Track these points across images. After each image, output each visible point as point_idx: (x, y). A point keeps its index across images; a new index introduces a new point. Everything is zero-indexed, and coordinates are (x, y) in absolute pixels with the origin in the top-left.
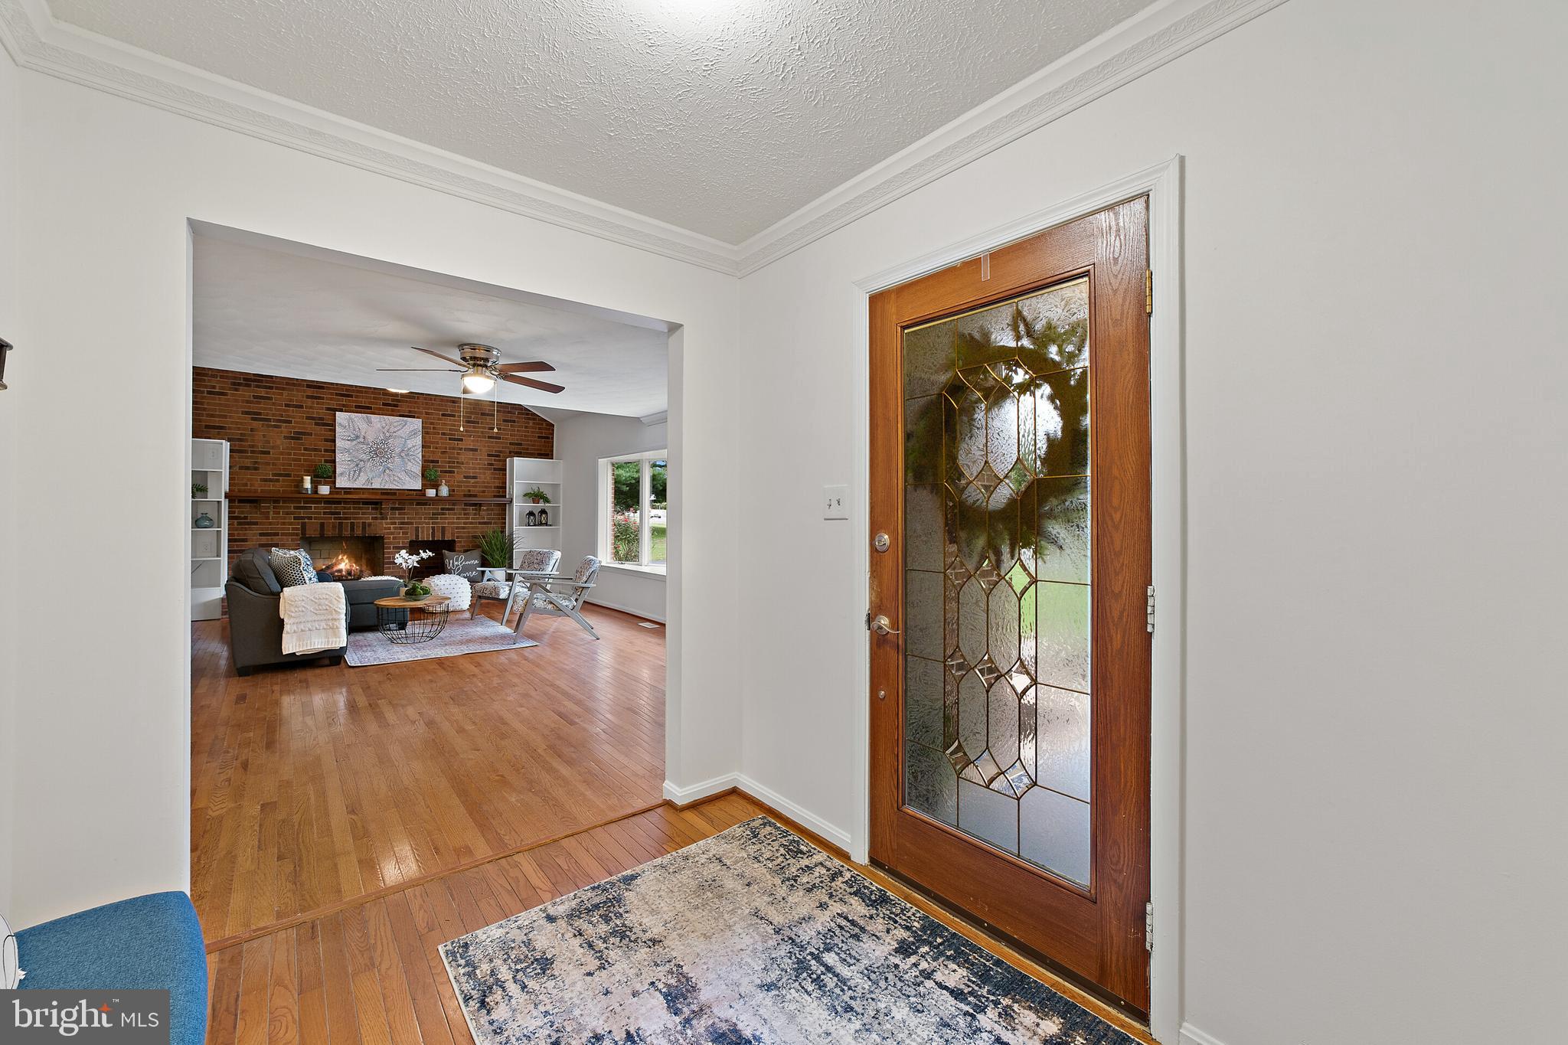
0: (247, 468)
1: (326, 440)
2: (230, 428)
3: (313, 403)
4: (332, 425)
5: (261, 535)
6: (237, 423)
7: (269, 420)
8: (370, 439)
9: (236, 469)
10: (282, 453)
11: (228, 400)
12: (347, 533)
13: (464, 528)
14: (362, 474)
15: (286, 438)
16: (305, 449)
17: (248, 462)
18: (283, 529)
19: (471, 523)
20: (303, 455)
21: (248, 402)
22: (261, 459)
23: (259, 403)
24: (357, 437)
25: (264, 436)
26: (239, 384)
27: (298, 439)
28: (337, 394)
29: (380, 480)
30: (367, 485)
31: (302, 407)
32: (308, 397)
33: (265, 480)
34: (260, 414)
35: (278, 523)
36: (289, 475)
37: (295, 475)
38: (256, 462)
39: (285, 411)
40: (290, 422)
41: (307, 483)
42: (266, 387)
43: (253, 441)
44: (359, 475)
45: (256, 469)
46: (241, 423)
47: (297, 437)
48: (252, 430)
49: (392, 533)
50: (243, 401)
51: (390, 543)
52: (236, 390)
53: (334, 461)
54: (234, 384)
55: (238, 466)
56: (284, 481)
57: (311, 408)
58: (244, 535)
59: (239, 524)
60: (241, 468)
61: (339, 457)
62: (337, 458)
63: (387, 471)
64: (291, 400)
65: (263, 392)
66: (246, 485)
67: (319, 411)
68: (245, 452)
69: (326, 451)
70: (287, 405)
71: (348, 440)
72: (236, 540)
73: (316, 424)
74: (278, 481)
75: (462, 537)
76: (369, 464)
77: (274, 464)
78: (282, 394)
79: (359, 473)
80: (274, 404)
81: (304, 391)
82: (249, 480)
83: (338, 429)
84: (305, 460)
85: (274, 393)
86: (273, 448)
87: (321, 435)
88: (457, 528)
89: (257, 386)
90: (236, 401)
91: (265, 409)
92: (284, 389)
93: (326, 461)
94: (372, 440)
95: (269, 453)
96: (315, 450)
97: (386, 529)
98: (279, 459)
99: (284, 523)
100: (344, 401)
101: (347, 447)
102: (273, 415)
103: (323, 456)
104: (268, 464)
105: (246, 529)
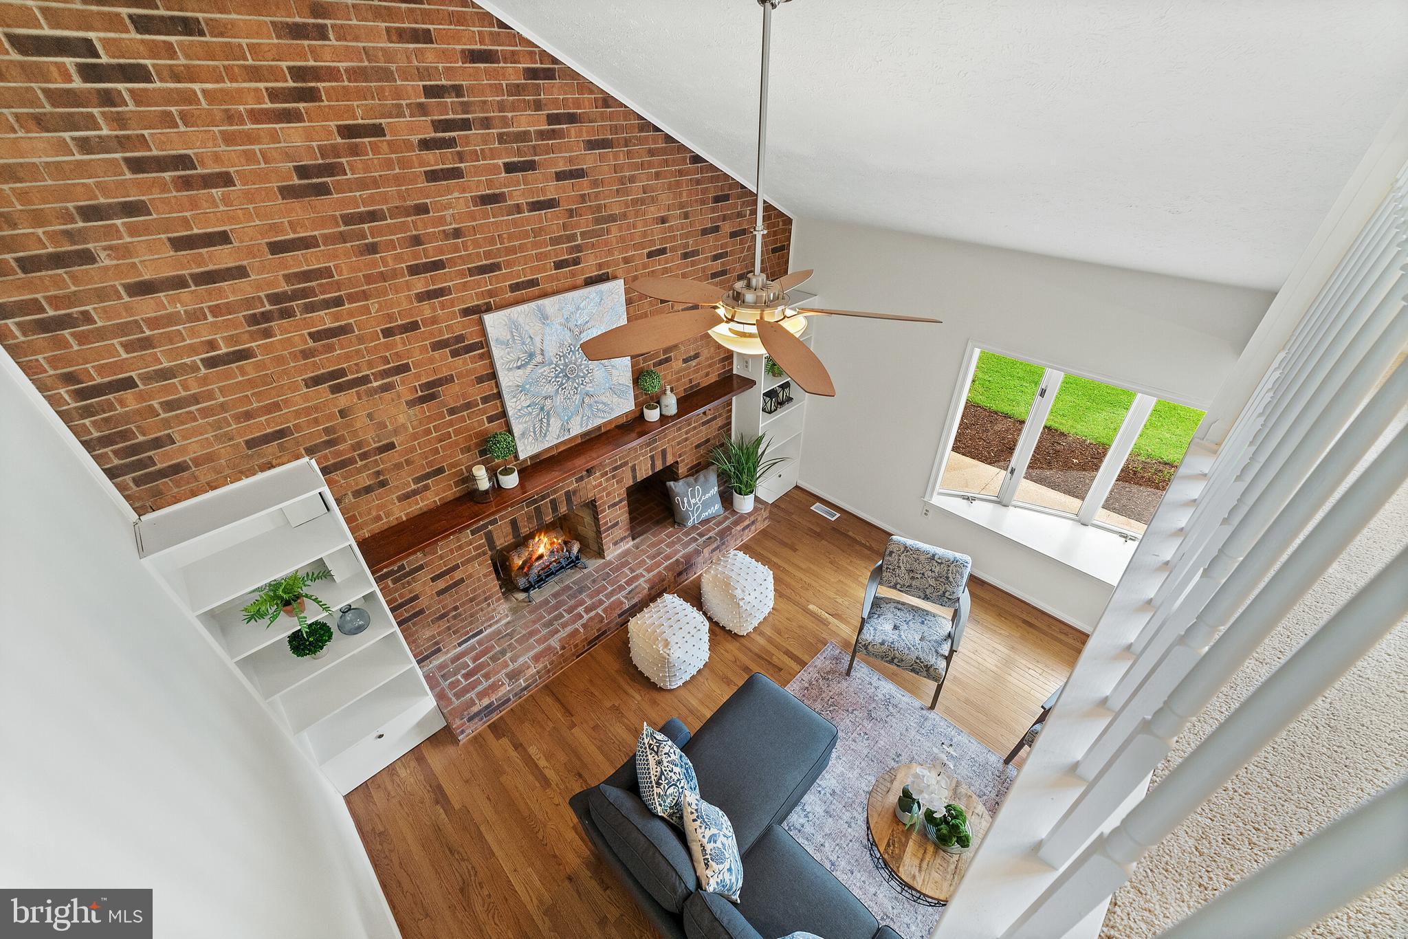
0: (368, 490)
1: (480, 380)
2: (298, 427)
3: (434, 309)
4: (482, 346)
5: (433, 580)
6: (307, 411)
7: (365, 380)
8: (551, 350)
9: (350, 499)
10: (415, 437)
11: (260, 366)
12: (549, 518)
13: (686, 439)
14: (552, 420)
15: (411, 404)
16: (452, 411)
17: (365, 480)
18: (462, 556)
19: (695, 428)
20: (451, 423)
21: (307, 354)
22: (386, 461)
23: (330, 348)
24: (531, 356)
25: (370, 416)
26: (266, 317)
27: (432, 397)
28: (472, 272)
29: (578, 418)
30: (564, 435)
31: (414, 326)
32: (421, 297)
33: (406, 497)
34: (341, 373)
35: (452, 551)
36: (440, 471)
37: (452, 466)
38: (378, 473)
39: (387, 347)
40: (404, 368)
41: (480, 472)
42: (327, 304)
43: (354, 433)
44: (548, 424)
45: (383, 484)
46: (316, 408)
47: (429, 393)
48: (343, 413)
49: (604, 489)
50: (294, 356)
51: (604, 503)
52: (267, 334)
53: (504, 414)
54: (253, 320)
55: (350, 494)
56: (437, 483)
57: (434, 320)
58: (410, 592)
59: (395, 581)
60: (357, 494)
61: (512, 407)
62: (509, 409)
63: (587, 400)
64: (390, 317)
65: (325, 319)
66: (379, 518)
67: (454, 325)
68: (351, 461)
69: (485, 400)
70: (388, 333)
71: (519, 368)
72: (401, 606)
73: (455, 354)
74: (427, 488)
75: (685, 453)
76: (559, 399)
77: (408, 462)
78: (366, 310)
79: (548, 421)
80: (361, 340)
81: (408, 286)
82: (379, 507)
83: (497, 352)
84: (457, 432)
85: (351, 314)
86: (396, 432)
87: (469, 372)
88: (679, 443)
89: (311, 308)
90: (280, 360)
91: (348, 357)
92: (365, 296)
93: (490, 420)
94: (555, 351)
95: (391, 446)
96: (468, 406)
97: (595, 487)
98: (413, 449)
99: (460, 547)
100: (487, 283)
101: (520, 381)
102: (370, 364)
103: (484, 412)
104: (398, 466)
105: (409, 583)
